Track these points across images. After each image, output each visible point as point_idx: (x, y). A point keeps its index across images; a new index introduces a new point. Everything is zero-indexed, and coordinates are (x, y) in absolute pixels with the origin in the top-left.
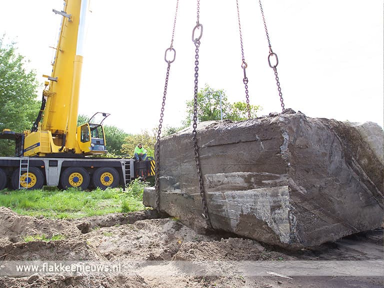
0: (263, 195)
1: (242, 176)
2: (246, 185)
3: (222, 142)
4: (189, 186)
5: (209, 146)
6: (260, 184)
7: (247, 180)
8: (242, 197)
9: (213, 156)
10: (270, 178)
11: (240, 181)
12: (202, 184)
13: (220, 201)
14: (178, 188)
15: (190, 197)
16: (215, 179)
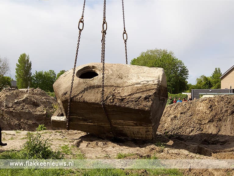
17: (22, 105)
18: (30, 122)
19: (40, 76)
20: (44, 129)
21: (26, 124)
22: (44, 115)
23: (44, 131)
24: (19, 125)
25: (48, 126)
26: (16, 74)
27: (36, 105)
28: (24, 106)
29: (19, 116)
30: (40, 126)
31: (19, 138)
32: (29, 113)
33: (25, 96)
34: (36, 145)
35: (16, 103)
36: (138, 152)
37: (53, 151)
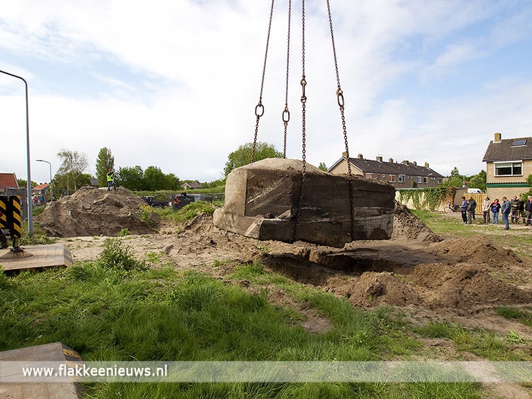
0: (385, 218)
1: (377, 209)
2: (378, 214)
3: (369, 189)
4: (338, 215)
5: (359, 190)
6: (385, 213)
7: (379, 211)
8: (375, 220)
9: (362, 196)
10: (389, 210)
11: (376, 212)
12: (352, 214)
13: (363, 223)
14: (326, 217)
15: (338, 223)
16: (361, 210)
17: (101, 206)
18: (112, 226)
19: (124, 172)
20: (128, 234)
21: (107, 227)
22: (128, 217)
23: (128, 236)
24: (100, 229)
25: (134, 230)
26: (97, 171)
27: (119, 206)
28: (104, 207)
29: (99, 218)
30: (123, 230)
31: (97, 244)
32: (111, 215)
33: (106, 195)
34: (116, 254)
35: (95, 204)
36: (238, 258)
37: (137, 259)
